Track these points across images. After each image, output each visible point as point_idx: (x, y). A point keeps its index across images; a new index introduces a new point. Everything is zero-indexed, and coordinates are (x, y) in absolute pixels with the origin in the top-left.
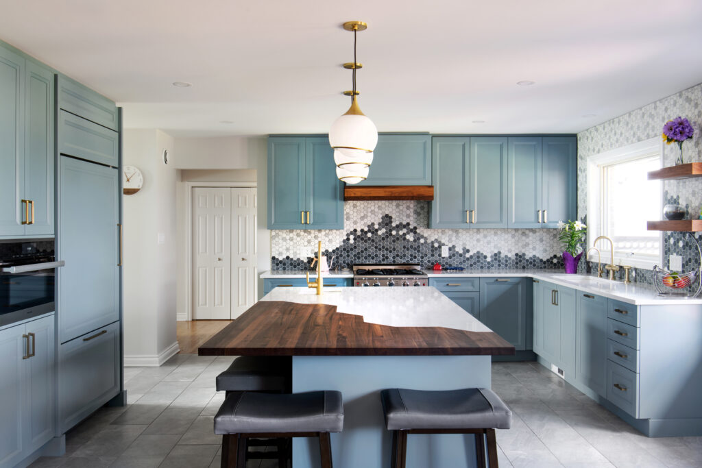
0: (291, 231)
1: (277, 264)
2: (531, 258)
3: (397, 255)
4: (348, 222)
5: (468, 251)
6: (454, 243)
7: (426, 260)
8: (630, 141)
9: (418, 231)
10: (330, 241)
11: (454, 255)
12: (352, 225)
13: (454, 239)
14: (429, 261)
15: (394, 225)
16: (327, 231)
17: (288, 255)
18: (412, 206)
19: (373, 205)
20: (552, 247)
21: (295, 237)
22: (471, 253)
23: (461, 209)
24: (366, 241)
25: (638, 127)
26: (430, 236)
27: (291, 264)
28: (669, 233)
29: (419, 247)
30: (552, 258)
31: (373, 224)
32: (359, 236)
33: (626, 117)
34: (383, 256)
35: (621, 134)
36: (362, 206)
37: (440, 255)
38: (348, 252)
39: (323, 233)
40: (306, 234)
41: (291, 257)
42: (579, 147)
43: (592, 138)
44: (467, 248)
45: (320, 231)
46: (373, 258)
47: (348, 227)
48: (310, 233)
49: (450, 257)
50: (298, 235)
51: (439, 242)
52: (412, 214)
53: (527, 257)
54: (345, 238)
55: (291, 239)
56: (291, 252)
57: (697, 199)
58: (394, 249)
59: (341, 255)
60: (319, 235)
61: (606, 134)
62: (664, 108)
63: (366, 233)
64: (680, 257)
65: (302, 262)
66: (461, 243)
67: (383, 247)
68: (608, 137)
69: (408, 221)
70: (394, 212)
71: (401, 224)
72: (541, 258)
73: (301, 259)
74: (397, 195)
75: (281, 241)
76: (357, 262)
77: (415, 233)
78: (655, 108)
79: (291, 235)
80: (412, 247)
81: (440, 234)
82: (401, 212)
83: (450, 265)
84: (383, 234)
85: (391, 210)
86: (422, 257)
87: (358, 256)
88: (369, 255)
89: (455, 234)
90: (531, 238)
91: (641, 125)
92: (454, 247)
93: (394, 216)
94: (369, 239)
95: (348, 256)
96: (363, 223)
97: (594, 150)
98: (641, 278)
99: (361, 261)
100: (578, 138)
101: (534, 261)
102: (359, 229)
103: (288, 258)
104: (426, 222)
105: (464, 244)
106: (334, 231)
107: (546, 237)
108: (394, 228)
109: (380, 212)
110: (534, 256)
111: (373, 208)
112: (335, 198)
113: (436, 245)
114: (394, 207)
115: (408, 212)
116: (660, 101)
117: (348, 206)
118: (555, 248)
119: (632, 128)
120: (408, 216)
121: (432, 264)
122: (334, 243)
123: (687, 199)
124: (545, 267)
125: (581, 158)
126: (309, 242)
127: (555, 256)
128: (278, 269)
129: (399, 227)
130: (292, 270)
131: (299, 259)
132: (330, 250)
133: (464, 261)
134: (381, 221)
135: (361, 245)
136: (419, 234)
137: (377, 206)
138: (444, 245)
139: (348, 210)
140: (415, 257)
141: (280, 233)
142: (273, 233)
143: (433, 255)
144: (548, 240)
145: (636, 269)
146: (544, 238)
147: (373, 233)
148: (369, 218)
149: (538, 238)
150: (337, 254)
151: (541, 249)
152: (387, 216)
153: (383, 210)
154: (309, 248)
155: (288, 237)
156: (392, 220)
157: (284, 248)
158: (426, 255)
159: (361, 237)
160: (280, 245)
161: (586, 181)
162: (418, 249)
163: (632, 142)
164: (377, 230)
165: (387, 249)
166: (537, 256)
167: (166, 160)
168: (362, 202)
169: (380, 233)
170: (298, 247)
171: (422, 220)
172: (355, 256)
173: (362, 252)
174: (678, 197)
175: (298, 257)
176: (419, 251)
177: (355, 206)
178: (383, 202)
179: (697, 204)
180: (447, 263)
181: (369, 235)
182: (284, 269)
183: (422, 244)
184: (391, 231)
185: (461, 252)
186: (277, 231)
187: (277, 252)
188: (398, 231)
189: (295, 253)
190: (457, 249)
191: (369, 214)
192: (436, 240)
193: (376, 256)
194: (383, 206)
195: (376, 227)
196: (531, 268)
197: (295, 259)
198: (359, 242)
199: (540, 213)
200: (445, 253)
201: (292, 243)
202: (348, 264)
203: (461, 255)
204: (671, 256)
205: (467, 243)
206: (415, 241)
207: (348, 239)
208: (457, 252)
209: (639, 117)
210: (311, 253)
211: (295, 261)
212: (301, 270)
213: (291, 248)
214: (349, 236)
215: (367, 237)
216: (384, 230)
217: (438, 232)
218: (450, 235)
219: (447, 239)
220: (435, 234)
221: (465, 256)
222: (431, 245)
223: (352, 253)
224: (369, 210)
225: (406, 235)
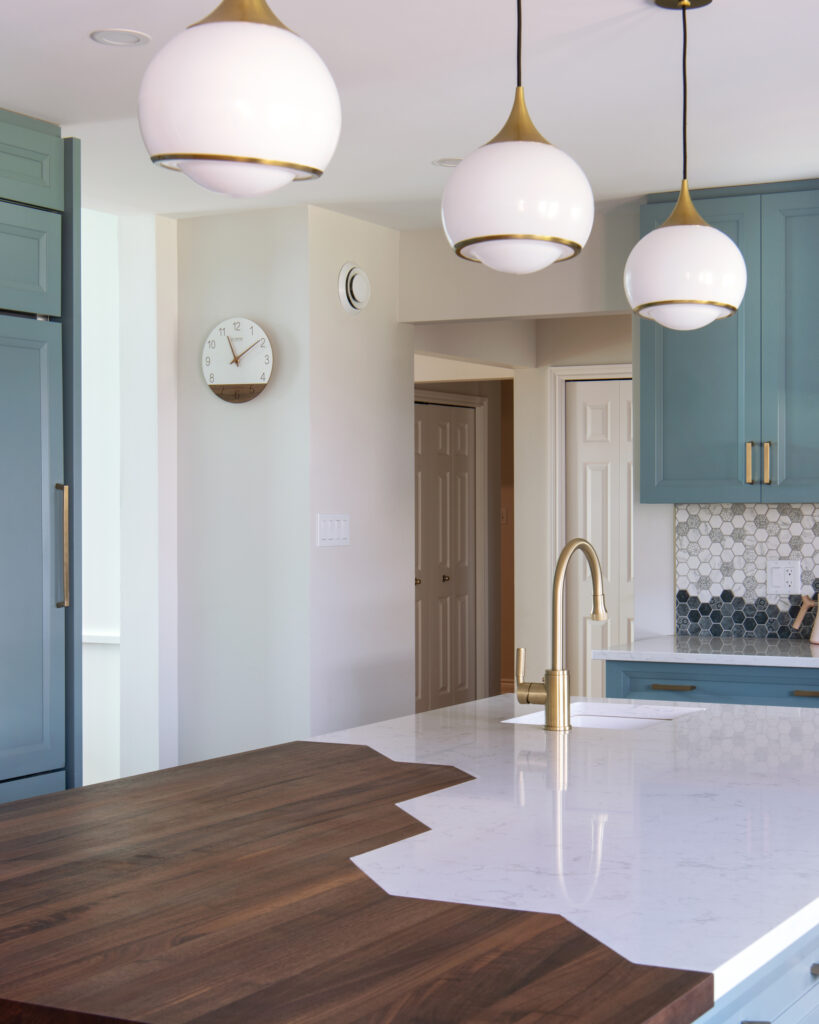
0: (738, 507)
1: (694, 617)
17: (728, 585)
21: (750, 528)
27: (738, 617)
40: (786, 519)
41: (738, 593)
48: (798, 516)
50: (761, 522)
55: (738, 535)
56: (739, 576)
65: (774, 608)
73: (771, 601)
75: (705, 541)
79: (738, 521)
103: (727, 595)
126: (796, 544)
128: (696, 631)
130: (739, 635)
131: (762, 601)
141: (704, 516)
142: (682, 516)
154: (797, 567)
155: (727, 529)
157: (717, 562)
160: (703, 555)
167: (351, 296)
170: (760, 561)
175: (760, 593)
182: (716, 632)
186: (694, 510)
187: (695, 579)
189: (750, 582)
197: (750, 600)
201: (739, 548)
210: (804, 583)
211: (750, 607)
212: (771, 636)
213: (738, 563)
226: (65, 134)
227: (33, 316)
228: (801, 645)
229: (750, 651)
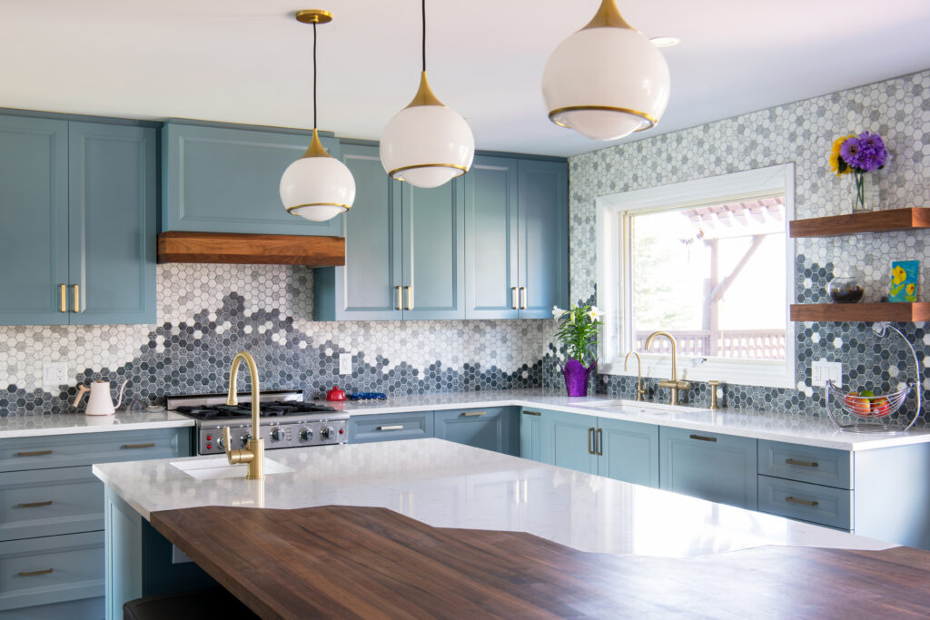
0: (20, 328)
2: (488, 371)
5: (386, 362)
6: (360, 349)
7: (310, 380)
8: (707, 172)
9: (295, 326)
10: (112, 349)
11: (361, 371)
13: (361, 339)
14: (315, 384)
15: (247, 313)
16: (106, 328)
17: (12, 381)
18: (283, 276)
19: (204, 273)
20: (520, 350)
21: (30, 342)
22: (391, 366)
23: (388, 283)
24: (190, 348)
25: (729, 150)
26: (318, 335)
27: (21, 402)
28: (809, 325)
29: (296, 356)
30: (520, 371)
31: (205, 312)
32: (175, 338)
33: (698, 132)
35: (685, 160)
36: (182, 275)
37: (336, 371)
38: (152, 371)
39: (97, 332)
40: (56, 335)
41: (20, 386)
42: (571, 179)
43: (609, 167)
44: (385, 356)
45: (88, 327)
46: (205, 382)
48: (66, 332)
49: (354, 375)
50: (37, 337)
51: (335, 347)
52: (283, 292)
53: (483, 371)
54: (146, 341)
55: (21, 347)
56: (21, 374)
57: (877, 268)
59: (137, 379)
60: (88, 336)
61: (644, 160)
62: (793, 118)
63: (191, 330)
64: (839, 365)
65: (48, 395)
66: (374, 347)
68: (649, 163)
69: (275, 305)
70: (248, 288)
71: (262, 311)
72: (504, 371)
73: (46, 390)
74: (274, 253)
76: (172, 391)
77: (290, 330)
78: (772, 118)
79: (21, 337)
80: (282, 357)
81: (336, 332)
82: (261, 288)
83: (355, 390)
84: (226, 332)
85: (241, 283)
86: (303, 377)
87: (172, 379)
88: (198, 377)
89: (362, 331)
90: (488, 336)
91: (735, 145)
92: (361, 355)
93: (247, 297)
94: (197, 343)
95: (153, 379)
96: (183, 309)
97: (613, 186)
98: (737, 400)
99: (180, 390)
100: (571, 165)
101: (494, 376)
102: (175, 324)
104: (310, 309)
105: (379, 349)
106: (122, 328)
107: (511, 334)
108: (247, 321)
109: (220, 287)
110: (494, 368)
111: (204, 279)
112: (137, 255)
113: (329, 352)
114: (249, 279)
115: (275, 288)
116: (785, 106)
118: (525, 353)
119: (712, 150)
120: (276, 296)
122: (121, 353)
123: (854, 268)
124: (510, 387)
125: (580, 199)
126: (64, 352)
127: (525, 367)
129: (259, 317)
130: (22, 415)
131: (39, 391)
132: (113, 369)
133: (379, 382)
134: (221, 305)
135: (181, 356)
136: (297, 331)
137: (213, 276)
138: (343, 351)
140: (290, 377)
143: (322, 372)
144: (514, 340)
145: (725, 387)
146: (508, 337)
147: (205, 331)
148: (197, 300)
149: (499, 336)
150: (129, 376)
151: (504, 354)
152: (233, 295)
153: (226, 284)
154: (65, 366)
155: (12, 343)
156: (245, 304)
157: (4, 365)
158: (311, 372)
159: (180, 339)
161: (593, 239)
162: (294, 361)
163: (713, 174)
164: (213, 325)
166: (498, 367)
168: (182, 266)
169: (219, 330)
170: (38, 364)
171: (302, 304)
172: (167, 378)
173: (183, 370)
174: (830, 266)
175: (38, 385)
176: (296, 365)
178: (227, 266)
179: (877, 276)
180: (349, 387)
181: (198, 334)
183: (303, 351)
184: (241, 325)
185: (374, 364)
188: (255, 327)
190: (366, 360)
191: (197, 292)
192: (329, 343)
193: (213, 377)
194: (227, 276)
195: (212, 318)
196: (488, 389)
197: (28, 391)
198: (175, 349)
199: (516, 292)
200: (346, 367)
201: (21, 355)
202: (153, 398)
203: (373, 370)
204: (814, 363)
205: (385, 347)
206: (289, 345)
207: (153, 344)
208: (367, 365)
209: (729, 132)
210: (70, 376)
211: (30, 395)
212: (46, 413)
213: (21, 366)
214: (155, 336)
215: (193, 339)
216: (228, 325)
217: (333, 328)
218: (353, 333)
219: (349, 340)
220: (326, 332)
221: (380, 372)
222: (319, 352)
223: (161, 373)
224: (197, 284)
225: (271, 334)
229: (30, 426)
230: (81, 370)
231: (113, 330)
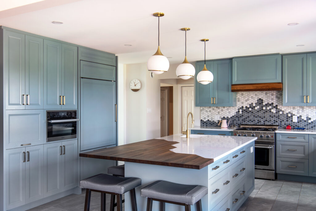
0: (210, 107)
1: (203, 123)
3: (266, 120)
4: (239, 103)
5: (310, 119)
6: (300, 114)
7: (283, 123)
9: (278, 107)
10: (229, 112)
11: (301, 121)
12: (241, 104)
13: (300, 112)
14: (285, 124)
15: (264, 104)
16: (228, 108)
18: (275, 94)
19: (252, 94)
21: (212, 110)
22: (312, 120)
23: (301, 95)
24: (248, 113)
26: (286, 110)
27: (210, 123)
29: (279, 116)
31: (252, 104)
32: (244, 110)
34: (258, 120)
36: (246, 94)
37: (292, 121)
38: (239, 118)
39: (226, 108)
40: (217, 109)
41: (210, 120)
44: (309, 117)
45: (224, 107)
46: (252, 122)
47: (239, 105)
48: (219, 108)
49: (298, 122)
50: (213, 109)
52: (275, 98)
54: (237, 111)
55: (210, 111)
56: (210, 117)
58: (264, 117)
59: (235, 120)
60: (224, 109)
63: (248, 108)
65: (215, 122)
66: (305, 114)
67: (258, 116)
69: (272, 102)
70: (264, 97)
71: (268, 103)
73: (215, 121)
75: (205, 112)
76: (244, 123)
77: (277, 108)
79: (210, 109)
80: (274, 116)
81: (292, 109)
82: (268, 97)
83: (298, 127)
84: (258, 109)
85: (262, 96)
86: (281, 122)
87: (244, 120)
88: (250, 120)
89: (301, 109)
92: (301, 116)
93: (264, 99)
94: (250, 111)
95: (239, 120)
96: (246, 103)
99: (245, 123)
102: (244, 106)
103: (208, 120)
105: (307, 115)
106: (231, 107)
108: (264, 106)
109: (256, 97)
111: (252, 95)
113: (289, 115)
114: (264, 95)
115: (272, 97)
117: (239, 95)
120: (272, 99)
121: (287, 125)
122: (231, 114)
126: (219, 113)
128: (203, 126)
129: (267, 105)
130: (210, 126)
131: (213, 121)
132: (229, 117)
133: (307, 125)
134: (257, 102)
135: (246, 115)
136: (279, 109)
137: (254, 94)
138: (294, 115)
139: (239, 97)
140: (277, 122)
141: (205, 108)
142: (201, 108)
143: (287, 121)
147: (252, 108)
148: (250, 101)
150: (233, 119)
152: (260, 99)
153: (258, 96)
154: (219, 116)
155: (208, 110)
156: (263, 101)
157: (207, 115)
158: (283, 121)
159: (246, 110)
160: (205, 114)
164: (254, 107)
165: (260, 117)
167: (152, 76)
168: (246, 92)
169: (256, 108)
170: (213, 115)
172: (242, 120)
173: (246, 118)
175: (213, 120)
176: (279, 118)
177: (242, 94)
178: (258, 92)
180: (296, 126)
182: (207, 126)
183: (281, 114)
184: (262, 107)
185: (305, 119)
186: (203, 107)
187: (203, 118)
188: (266, 107)
189: (212, 118)
190: (302, 118)
191: (250, 98)
192: (290, 113)
193: (254, 120)
195: (254, 105)
197: (212, 121)
198: (244, 113)
200: (295, 119)
201: (210, 113)
202: (238, 124)
203: (305, 121)
205: (309, 114)
206: (276, 113)
207: (239, 112)
208: (303, 120)
210: (220, 118)
211: (212, 122)
212: (215, 126)
213: (210, 115)
214: (239, 110)
215: (249, 110)
216: (258, 107)
217: (291, 108)
218: (298, 110)
219: (296, 112)
220: (289, 109)
221: (308, 122)
222: (286, 115)
223: (241, 119)
224: (250, 96)
225: (271, 109)
226: (116, 55)
227: (112, 81)
228: (219, 128)
229: (212, 128)
230: (222, 117)
231: (229, 108)
